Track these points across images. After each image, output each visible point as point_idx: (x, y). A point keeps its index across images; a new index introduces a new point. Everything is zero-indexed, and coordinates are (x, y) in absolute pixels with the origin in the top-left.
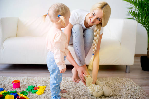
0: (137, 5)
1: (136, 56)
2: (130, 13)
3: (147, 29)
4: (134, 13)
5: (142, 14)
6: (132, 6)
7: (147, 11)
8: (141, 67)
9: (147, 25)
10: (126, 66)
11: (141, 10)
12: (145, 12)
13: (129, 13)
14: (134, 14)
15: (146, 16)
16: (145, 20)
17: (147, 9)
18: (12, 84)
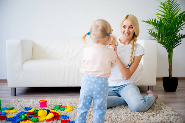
0: (157, 26)
1: (158, 79)
2: (151, 34)
3: (168, 49)
4: (154, 33)
5: (162, 34)
6: (152, 26)
7: (167, 31)
8: (163, 89)
9: (168, 45)
10: (149, 86)
11: (161, 30)
12: (165, 32)
13: (149, 34)
14: (154, 35)
15: (166, 36)
16: (165, 40)
17: (167, 29)
18: (39, 104)
